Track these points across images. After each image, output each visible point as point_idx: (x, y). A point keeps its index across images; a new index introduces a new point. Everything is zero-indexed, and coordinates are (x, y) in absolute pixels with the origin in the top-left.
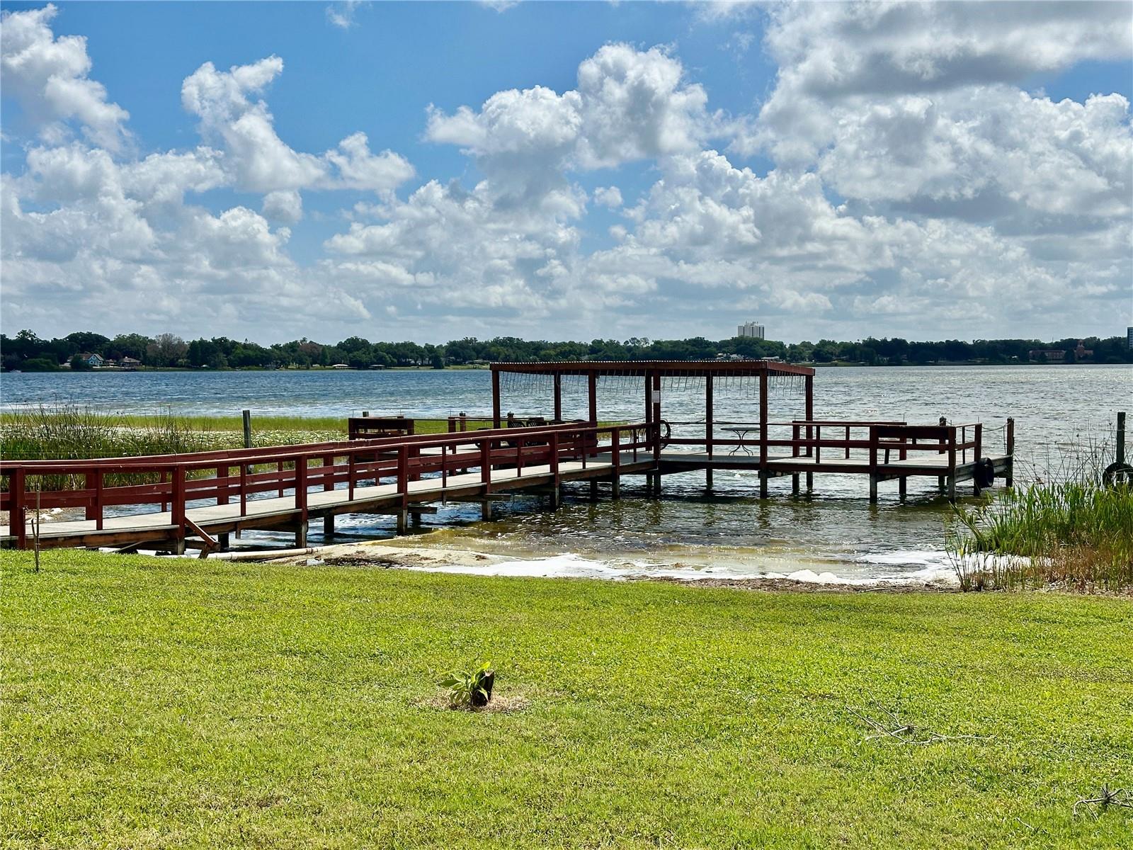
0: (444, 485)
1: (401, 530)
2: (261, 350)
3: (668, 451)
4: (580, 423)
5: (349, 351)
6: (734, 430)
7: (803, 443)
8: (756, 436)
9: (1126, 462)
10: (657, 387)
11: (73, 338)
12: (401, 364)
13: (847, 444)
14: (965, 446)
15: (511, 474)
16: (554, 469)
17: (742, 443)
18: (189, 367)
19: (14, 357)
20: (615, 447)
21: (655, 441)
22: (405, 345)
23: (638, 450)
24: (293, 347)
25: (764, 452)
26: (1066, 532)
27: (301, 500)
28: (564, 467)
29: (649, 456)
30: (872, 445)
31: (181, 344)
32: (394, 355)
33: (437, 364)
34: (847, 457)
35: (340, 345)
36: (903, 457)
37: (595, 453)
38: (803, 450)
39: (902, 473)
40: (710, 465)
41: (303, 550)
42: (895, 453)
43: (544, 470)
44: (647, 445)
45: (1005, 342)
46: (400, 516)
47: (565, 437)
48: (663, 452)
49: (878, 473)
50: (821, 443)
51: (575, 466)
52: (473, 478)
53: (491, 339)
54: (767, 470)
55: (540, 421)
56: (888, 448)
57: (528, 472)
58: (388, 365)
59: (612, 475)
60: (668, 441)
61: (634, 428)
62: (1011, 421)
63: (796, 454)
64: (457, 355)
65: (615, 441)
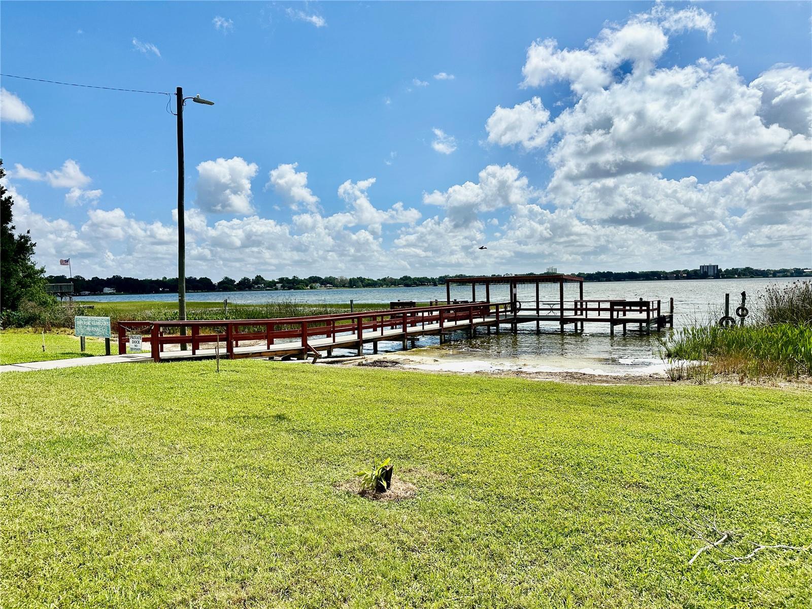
0: (423, 329)
1: (404, 349)
2: (373, 281)
3: (520, 313)
4: (483, 302)
5: (404, 280)
6: (548, 304)
7: (579, 309)
8: (558, 307)
9: (730, 316)
10: (515, 287)
11: (310, 278)
12: (422, 285)
13: (599, 310)
14: (653, 310)
15: (452, 324)
16: (471, 321)
17: (552, 310)
18: (348, 287)
19: (291, 285)
20: (497, 312)
21: (515, 309)
22: (423, 278)
23: (507, 313)
24: (384, 279)
25: (562, 313)
26: (711, 349)
27: (360, 336)
28: (475, 321)
29: (512, 316)
30: (611, 310)
31: (346, 279)
32: (420, 281)
33: (435, 285)
34: (599, 315)
35: (401, 278)
36: (624, 315)
37: (489, 315)
38: (579, 313)
39: (624, 322)
40: (538, 319)
41: (361, 357)
42: (621, 313)
43: (467, 322)
44: (511, 311)
45: (652, 272)
46: (404, 342)
47: (476, 308)
48: (517, 314)
49: (614, 322)
50: (587, 310)
51: (481, 320)
52: (435, 326)
53: (454, 275)
54: (563, 321)
55: (467, 302)
56: (618, 311)
57: (459, 323)
58: (418, 285)
59: (496, 324)
60: (520, 309)
61: (506, 304)
62: (672, 299)
63: (576, 314)
64: (442, 281)
65: (497, 309)
